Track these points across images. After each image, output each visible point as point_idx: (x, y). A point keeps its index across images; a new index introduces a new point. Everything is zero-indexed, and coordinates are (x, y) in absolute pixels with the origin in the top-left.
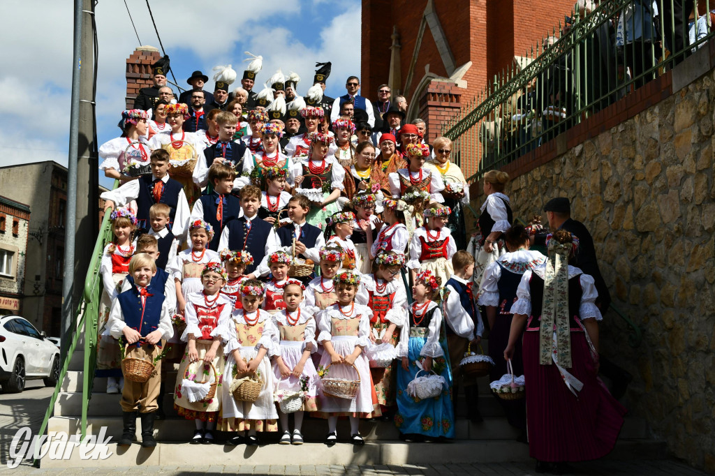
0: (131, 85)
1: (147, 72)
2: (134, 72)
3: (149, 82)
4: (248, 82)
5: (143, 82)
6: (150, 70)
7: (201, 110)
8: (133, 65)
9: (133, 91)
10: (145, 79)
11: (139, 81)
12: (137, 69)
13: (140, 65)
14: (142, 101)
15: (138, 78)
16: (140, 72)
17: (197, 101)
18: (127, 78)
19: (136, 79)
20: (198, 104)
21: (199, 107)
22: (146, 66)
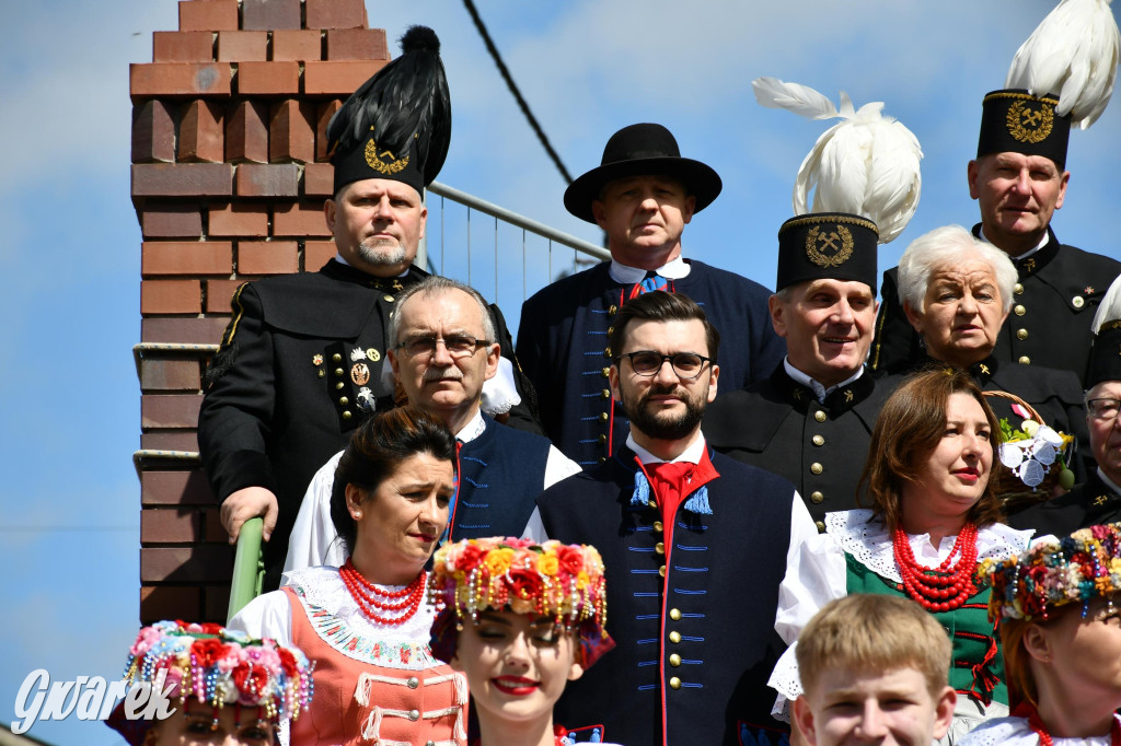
0: (173, 257)
1: (279, 153)
2: (187, 156)
3: (295, 221)
4: (1013, 170)
5: (256, 223)
6: (302, 136)
7: (694, 450)
8: (178, 106)
9: (187, 297)
10: (272, 205)
11: (224, 222)
12: (209, 137)
13: (226, 106)
14: (260, 379)
15: (219, 202)
16: (234, 151)
17: (663, 391)
18: (145, 204)
19: (204, 205)
20: (677, 411)
21: (679, 432)
22: (270, 106)
